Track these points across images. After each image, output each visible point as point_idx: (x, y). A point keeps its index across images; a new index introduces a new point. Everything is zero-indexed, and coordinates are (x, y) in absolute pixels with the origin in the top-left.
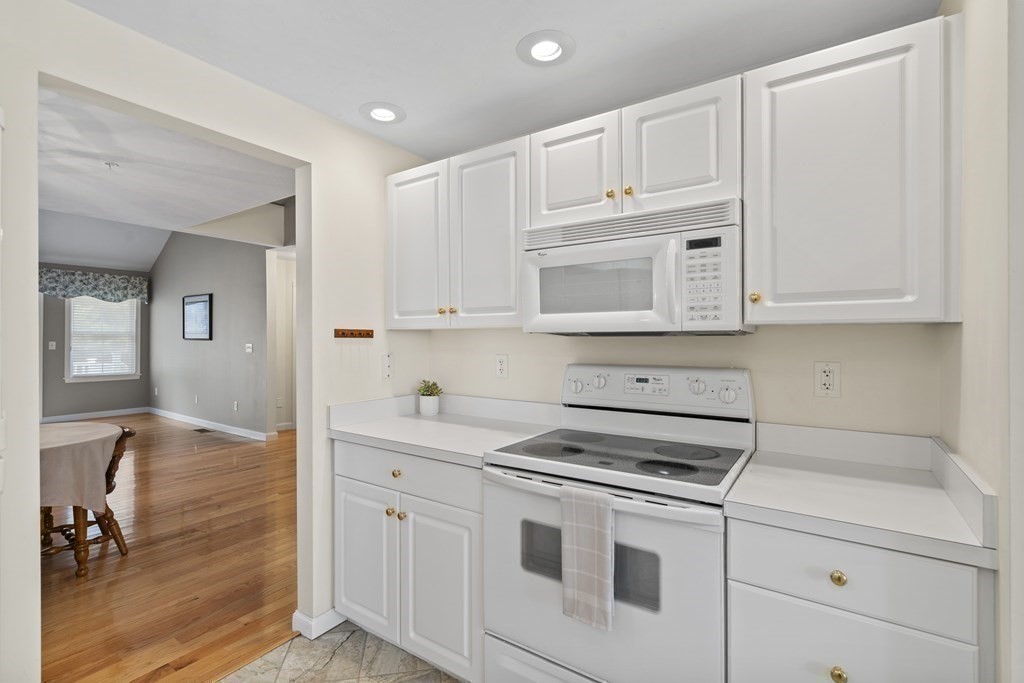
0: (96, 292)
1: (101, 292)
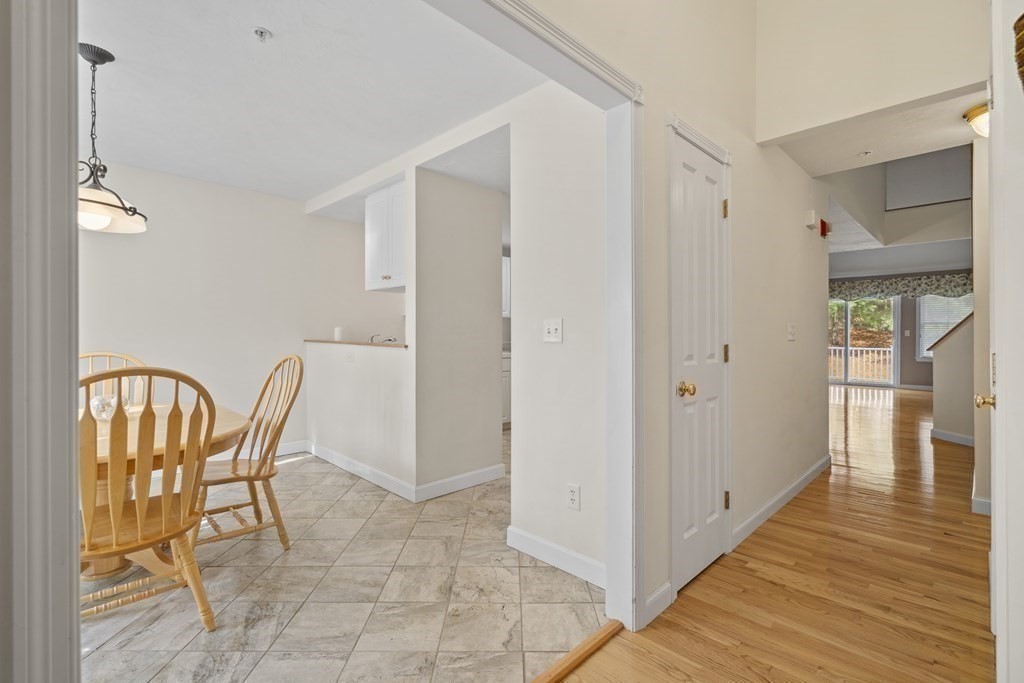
0: (938, 291)
1: (943, 290)
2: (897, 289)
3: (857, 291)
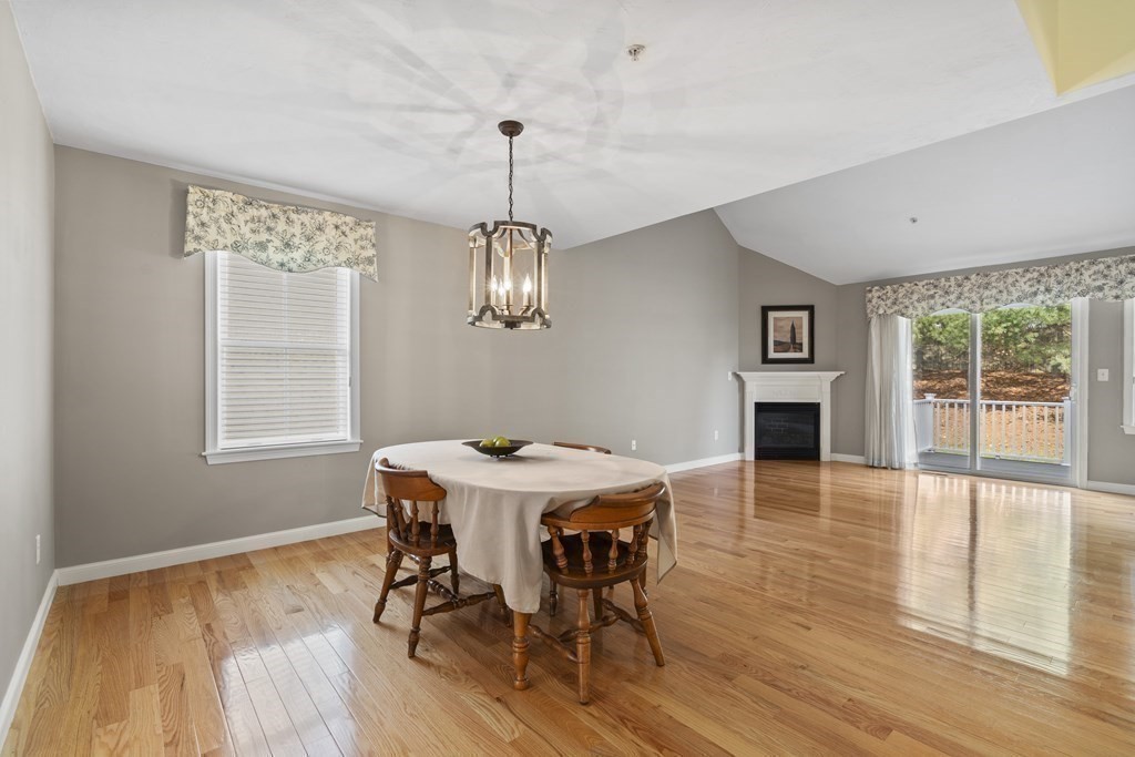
2: (1079, 283)
3: (994, 291)
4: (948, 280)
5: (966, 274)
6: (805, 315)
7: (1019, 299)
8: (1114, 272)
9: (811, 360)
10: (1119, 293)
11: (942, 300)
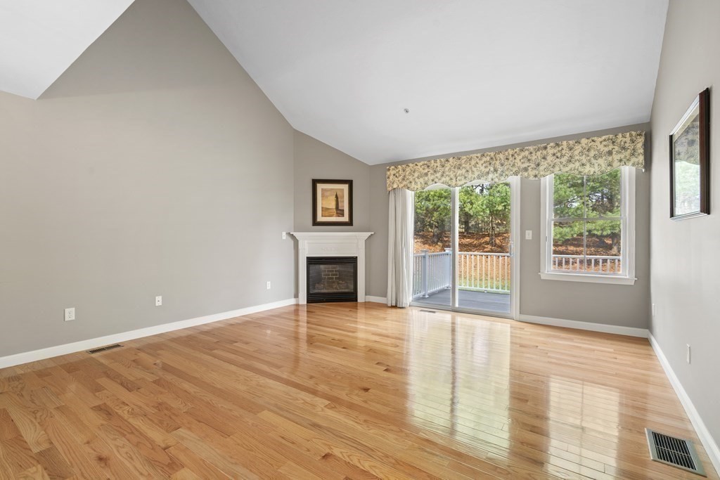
2: (514, 165)
3: (464, 171)
4: (435, 161)
5: (447, 158)
6: (345, 187)
7: (479, 177)
8: (534, 157)
9: (350, 223)
10: (537, 173)
11: (432, 177)
